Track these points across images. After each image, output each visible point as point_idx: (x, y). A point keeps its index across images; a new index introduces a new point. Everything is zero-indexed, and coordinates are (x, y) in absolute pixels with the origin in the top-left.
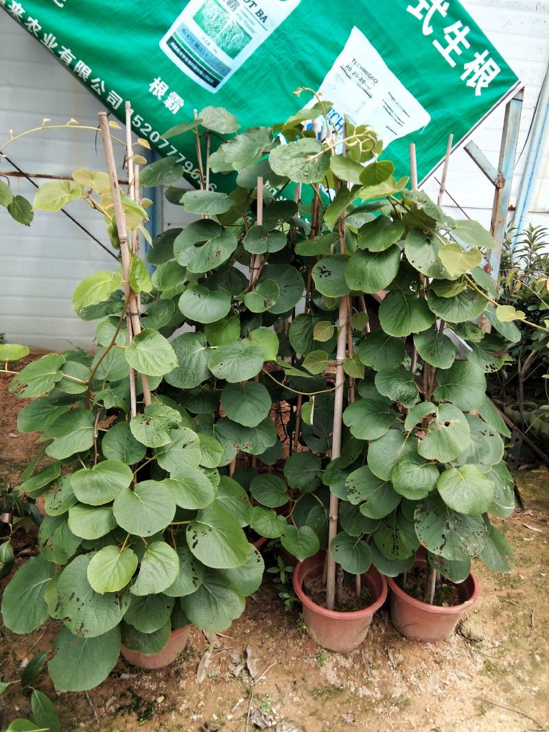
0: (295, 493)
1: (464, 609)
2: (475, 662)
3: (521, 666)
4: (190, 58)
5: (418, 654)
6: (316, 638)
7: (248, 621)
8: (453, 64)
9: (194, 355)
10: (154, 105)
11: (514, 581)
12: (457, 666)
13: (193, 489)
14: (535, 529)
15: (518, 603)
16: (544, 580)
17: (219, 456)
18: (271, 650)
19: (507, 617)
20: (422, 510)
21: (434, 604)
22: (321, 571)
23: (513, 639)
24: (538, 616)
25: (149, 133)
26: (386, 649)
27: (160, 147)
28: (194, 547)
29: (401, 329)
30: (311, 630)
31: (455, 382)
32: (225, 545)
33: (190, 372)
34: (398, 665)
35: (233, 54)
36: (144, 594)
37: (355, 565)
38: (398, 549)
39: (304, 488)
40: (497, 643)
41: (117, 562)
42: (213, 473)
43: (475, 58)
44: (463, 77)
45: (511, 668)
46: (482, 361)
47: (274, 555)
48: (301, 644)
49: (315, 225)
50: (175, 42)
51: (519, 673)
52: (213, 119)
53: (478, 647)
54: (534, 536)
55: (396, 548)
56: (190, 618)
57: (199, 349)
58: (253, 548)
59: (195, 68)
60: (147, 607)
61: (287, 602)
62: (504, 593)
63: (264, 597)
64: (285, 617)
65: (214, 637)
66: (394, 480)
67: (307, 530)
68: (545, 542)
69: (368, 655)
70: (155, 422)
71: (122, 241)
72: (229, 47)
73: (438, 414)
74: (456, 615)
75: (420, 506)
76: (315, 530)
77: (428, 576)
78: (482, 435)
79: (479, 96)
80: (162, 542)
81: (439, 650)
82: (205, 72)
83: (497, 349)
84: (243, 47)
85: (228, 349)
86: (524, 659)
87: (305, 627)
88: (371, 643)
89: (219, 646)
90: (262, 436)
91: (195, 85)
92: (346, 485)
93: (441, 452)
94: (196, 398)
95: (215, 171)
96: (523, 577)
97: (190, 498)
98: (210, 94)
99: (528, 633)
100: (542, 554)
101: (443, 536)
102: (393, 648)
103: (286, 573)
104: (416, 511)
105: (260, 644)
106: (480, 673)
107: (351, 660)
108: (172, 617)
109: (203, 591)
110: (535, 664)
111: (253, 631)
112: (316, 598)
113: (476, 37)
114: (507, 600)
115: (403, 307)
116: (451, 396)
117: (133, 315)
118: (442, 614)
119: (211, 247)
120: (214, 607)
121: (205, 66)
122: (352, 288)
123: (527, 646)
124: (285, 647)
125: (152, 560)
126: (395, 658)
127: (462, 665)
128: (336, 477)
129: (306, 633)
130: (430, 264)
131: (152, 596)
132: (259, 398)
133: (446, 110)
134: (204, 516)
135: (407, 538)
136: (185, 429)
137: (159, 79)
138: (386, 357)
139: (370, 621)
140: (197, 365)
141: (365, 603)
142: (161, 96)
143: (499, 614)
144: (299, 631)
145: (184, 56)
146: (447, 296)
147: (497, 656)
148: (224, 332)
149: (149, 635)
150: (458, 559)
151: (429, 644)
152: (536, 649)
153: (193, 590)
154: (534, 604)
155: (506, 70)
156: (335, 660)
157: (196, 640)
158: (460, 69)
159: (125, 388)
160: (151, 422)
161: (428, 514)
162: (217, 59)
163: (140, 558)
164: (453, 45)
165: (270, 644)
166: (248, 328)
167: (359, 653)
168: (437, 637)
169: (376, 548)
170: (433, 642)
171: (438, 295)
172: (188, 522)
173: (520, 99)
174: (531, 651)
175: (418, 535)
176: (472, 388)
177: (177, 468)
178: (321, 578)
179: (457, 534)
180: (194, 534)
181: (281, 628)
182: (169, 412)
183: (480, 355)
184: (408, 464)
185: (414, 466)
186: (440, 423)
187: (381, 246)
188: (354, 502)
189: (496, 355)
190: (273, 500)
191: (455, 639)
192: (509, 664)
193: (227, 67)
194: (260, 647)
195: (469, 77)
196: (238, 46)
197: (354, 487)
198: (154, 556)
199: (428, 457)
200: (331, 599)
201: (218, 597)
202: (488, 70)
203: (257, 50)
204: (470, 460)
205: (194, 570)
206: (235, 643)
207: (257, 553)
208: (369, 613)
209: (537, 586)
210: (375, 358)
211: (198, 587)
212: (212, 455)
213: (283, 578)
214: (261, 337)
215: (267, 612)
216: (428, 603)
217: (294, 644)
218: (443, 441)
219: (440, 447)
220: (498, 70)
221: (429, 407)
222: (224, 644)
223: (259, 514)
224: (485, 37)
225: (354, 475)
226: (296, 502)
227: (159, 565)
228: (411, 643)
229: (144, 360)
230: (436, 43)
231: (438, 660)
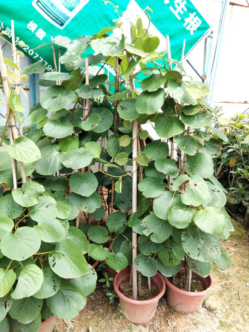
0: (113, 235)
1: (207, 292)
2: (214, 322)
3: (238, 321)
4: (48, 11)
5: (184, 321)
6: (127, 317)
7: (89, 311)
8: (179, 19)
9: (52, 157)
10: (30, 35)
11: (227, 276)
12: (205, 325)
13: (52, 231)
14: (233, 250)
15: (231, 287)
16: (241, 274)
17: (69, 212)
18: (103, 327)
19: (226, 296)
20: (185, 235)
21: (191, 291)
22: (129, 279)
23: (232, 307)
24: (242, 294)
25: (28, 50)
26: (166, 320)
27: (34, 57)
28: (53, 266)
29: (167, 134)
30: (125, 313)
31: (197, 164)
32: (73, 264)
33: (50, 166)
34: (174, 328)
35: (71, 9)
36: (20, 298)
37: (149, 272)
38: (172, 260)
39: (118, 231)
40: (224, 311)
41: (3, 278)
42: (65, 222)
43: (189, 16)
44: (185, 25)
45: (233, 323)
46: (210, 152)
47: (103, 273)
48: (119, 321)
49: (117, 90)
50: (40, 3)
51: (238, 325)
52: (61, 41)
53: (215, 314)
54: (233, 253)
55: (171, 259)
56: (52, 312)
57: (55, 153)
58: (90, 266)
59: (51, 16)
60: (25, 308)
61: (111, 298)
62: (223, 283)
63: (98, 297)
64: (110, 307)
65: (70, 323)
66: (169, 218)
67: (120, 255)
68: (239, 255)
69: (157, 325)
70: (28, 192)
71: (4, 79)
72: (68, 6)
73: (190, 180)
74: (203, 296)
75: (184, 233)
76: (125, 254)
77: (186, 276)
78: (213, 192)
79: (193, 35)
80: (33, 264)
81: (195, 317)
82: (56, 18)
83: (217, 146)
84: (76, 6)
85: (72, 152)
86: (239, 318)
87: (121, 312)
88: (158, 317)
89: (73, 327)
90: (93, 202)
91: (52, 25)
92: (142, 225)
93: (194, 201)
94: (55, 182)
95: (62, 63)
96: (231, 274)
97: (51, 236)
98: (60, 30)
99: (238, 303)
100: (238, 262)
101: (198, 249)
102: (170, 318)
103: (109, 281)
104: (182, 236)
105: (96, 324)
106: (218, 328)
107: (148, 328)
108: (42, 312)
109: (60, 294)
110: (244, 320)
111: (92, 317)
112: (127, 294)
113: (190, 6)
114: (225, 287)
115: (167, 123)
116: (196, 170)
117: (13, 126)
118: (196, 297)
119: (61, 98)
120: (67, 304)
121: (56, 15)
122: (140, 113)
123: (239, 311)
124: (111, 324)
125: (26, 276)
126: (172, 324)
127: (208, 325)
128: (135, 222)
129: (122, 315)
130: (182, 96)
131: (25, 299)
132: (91, 181)
133: (177, 41)
134: (60, 247)
135: (177, 253)
136: (47, 197)
137: (32, 21)
138: (159, 153)
139: (157, 305)
140: (55, 161)
141: (154, 294)
142: (34, 31)
143: (222, 294)
144: (118, 314)
145: (45, 10)
146: (191, 114)
147: (225, 317)
148: (70, 145)
149: (27, 325)
150: (207, 261)
151: (189, 314)
152: (244, 312)
153: (53, 293)
154: (239, 287)
155: (204, 22)
156: (139, 329)
157: (59, 325)
158: (183, 21)
159: (10, 173)
160: (26, 193)
161: (189, 237)
162: (62, 12)
163: (18, 275)
164: (179, 9)
165: (102, 323)
166: (83, 142)
167: (152, 323)
168: (193, 310)
169: (160, 261)
170: (192, 313)
171: (186, 114)
172: (50, 252)
173: (211, 36)
174: (242, 313)
175: (184, 249)
176: (207, 166)
177: (42, 219)
178: (129, 283)
179: (206, 247)
180: (53, 258)
181: (108, 314)
182: (37, 186)
183: (209, 149)
184: (176, 209)
185: (179, 209)
186: (192, 185)
187: (154, 88)
188: (147, 234)
189: (217, 149)
190: (101, 239)
191: (202, 310)
192: (232, 321)
193: (68, 16)
194: (96, 326)
195: (187, 25)
196: (73, 5)
197: (146, 226)
198: (27, 273)
199: (187, 204)
200: (135, 294)
201: (70, 297)
202: (196, 22)
203: (83, 8)
204: (209, 205)
205: (54, 281)
206: (82, 325)
207: (93, 270)
208: (156, 299)
209: (239, 278)
210: (153, 154)
211: (57, 292)
212: (64, 212)
213: (108, 284)
214: (91, 146)
215: (100, 305)
216: (188, 291)
217: (116, 322)
218: (194, 194)
219: (193, 199)
220: (200, 22)
221: (185, 177)
222: (75, 326)
223: (93, 248)
224: (193, 6)
225: (146, 219)
226: (113, 240)
227: (30, 279)
228: (180, 315)
229: (20, 153)
230: (171, 8)
231: (195, 323)
